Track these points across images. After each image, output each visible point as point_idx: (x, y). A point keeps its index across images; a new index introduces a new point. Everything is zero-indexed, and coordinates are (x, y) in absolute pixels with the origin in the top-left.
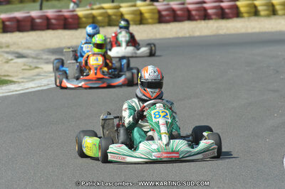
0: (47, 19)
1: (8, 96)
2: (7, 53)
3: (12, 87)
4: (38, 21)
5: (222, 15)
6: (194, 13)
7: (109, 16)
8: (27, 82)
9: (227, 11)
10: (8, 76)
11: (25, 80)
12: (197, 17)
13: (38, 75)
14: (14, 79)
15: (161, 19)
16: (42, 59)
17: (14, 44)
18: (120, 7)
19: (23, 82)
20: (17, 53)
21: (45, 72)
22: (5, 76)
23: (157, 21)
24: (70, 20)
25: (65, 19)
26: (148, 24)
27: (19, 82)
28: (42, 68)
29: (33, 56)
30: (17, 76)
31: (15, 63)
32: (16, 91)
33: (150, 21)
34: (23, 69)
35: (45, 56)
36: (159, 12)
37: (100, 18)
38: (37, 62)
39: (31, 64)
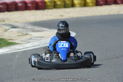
0: (25, 3)
1: (16, 52)
2: (5, 25)
3: (17, 47)
4: (20, 5)
7: (65, 2)
8: (25, 43)
10: (12, 39)
11: (24, 42)
12: (120, 2)
13: (30, 39)
14: (17, 42)
15: (97, 4)
16: (28, 29)
17: (7, 19)
19: (22, 44)
20: (10, 25)
21: (34, 37)
22: (10, 40)
23: (95, 4)
24: (40, 4)
25: (37, 3)
26: (89, 6)
27: (20, 44)
28: (30, 35)
29: (22, 27)
30: (18, 40)
31: (11, 31)
32: (20, 49)
33: (90, 4)
34: (18, 35)
35: (30, 27)
37: (58, 3)
38: (27, 31)
39: (23, 32)
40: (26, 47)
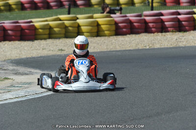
0: (4, 29)
5: (179, 27)
6: (151, 25)
7: (66, 27)
8: (4, 92)
9: (183, 23)
12: (153, 29)
15: (118, 31)
18: (78, 19)
21: (18, 83)
23: (114, 32)
24: (26, 31)
25: (22, 29)
26: (105, 36)
28: (12, 79)
33: (106, 32)
36: (116, 23)
37: (56, 29)
40: (5, 98)
